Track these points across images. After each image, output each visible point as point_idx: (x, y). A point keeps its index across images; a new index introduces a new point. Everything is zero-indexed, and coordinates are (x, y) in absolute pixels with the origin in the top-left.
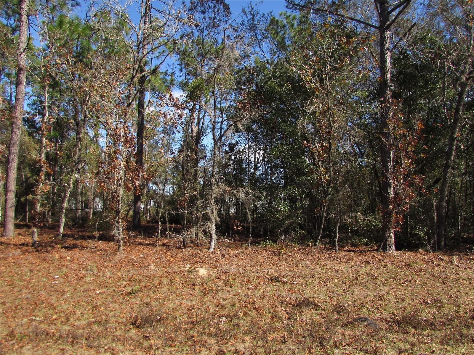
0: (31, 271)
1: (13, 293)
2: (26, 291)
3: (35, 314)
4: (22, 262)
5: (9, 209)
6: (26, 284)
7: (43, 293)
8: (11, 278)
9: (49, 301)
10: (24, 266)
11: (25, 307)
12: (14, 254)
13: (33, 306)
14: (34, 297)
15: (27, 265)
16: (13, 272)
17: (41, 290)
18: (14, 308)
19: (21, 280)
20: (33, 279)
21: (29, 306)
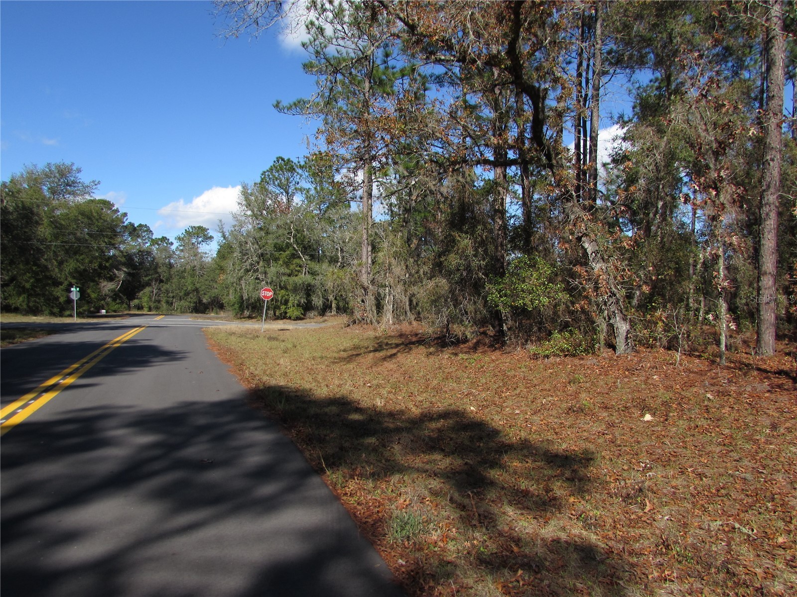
0: (774, 427)
1: (723, 461)
2: (749, 464)
3: (746, 517)
4: (764, 404)
5: (764, 307)
6: (753, 451)
7: (779, 477)
8: (733, 431)
9: (787, 499)
10: (765, 413)
11: (734, 495)
12: (754, 389)
13: (750, 500)
14: (760, 482)
15: (771, 413)
16: (740, 421)
17: (778, 471)
18: (714, 491)
19: (749, 439)
20: (771, 444)
21: (743, 496)
